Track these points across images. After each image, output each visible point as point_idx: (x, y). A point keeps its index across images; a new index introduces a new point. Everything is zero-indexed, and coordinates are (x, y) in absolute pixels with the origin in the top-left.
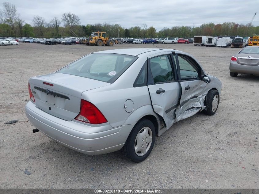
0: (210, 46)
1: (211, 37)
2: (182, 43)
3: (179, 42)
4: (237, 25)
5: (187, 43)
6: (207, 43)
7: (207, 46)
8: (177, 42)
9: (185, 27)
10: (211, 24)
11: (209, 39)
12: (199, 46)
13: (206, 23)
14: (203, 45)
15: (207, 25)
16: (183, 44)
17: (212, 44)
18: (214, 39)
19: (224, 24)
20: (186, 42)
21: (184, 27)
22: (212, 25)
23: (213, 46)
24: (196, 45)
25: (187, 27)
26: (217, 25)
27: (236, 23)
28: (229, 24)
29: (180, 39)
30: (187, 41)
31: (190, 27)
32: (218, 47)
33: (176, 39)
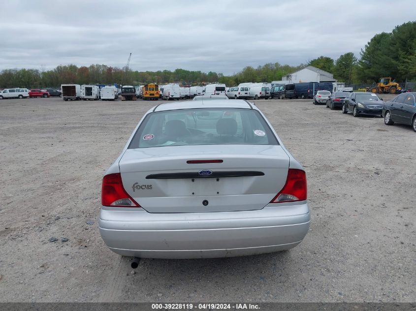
0: (89, 99)
1: (90, 86)
2: (36, 97)
3: (31, 96)
4: (110, 69)
5: (46, 96)
6: (84, 96)
7: (85, 99)
8: (28, 95)
9: (28, 71)
10: (71, 66)
11: (87, 88)
12: (71, 100)
13: (63, 65)
14: (78, 99)
15: (65, 67)
16: (39, 99)
17: (94, 96)
18: (95, 89)
19: (92, 67)
20: (44, 95)
21: (26, 70)
22: (73, 68)
23: (95, 100)
24: (66, 100)
25: (31, 70)
26: (80, 68)
27: (109, 67)
28: (99, 67)
29: (32, 91)
30: (47, 94)
31: (37, 71)
32: (103, 100)
33: (26, 91)
